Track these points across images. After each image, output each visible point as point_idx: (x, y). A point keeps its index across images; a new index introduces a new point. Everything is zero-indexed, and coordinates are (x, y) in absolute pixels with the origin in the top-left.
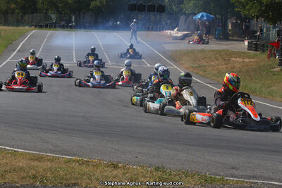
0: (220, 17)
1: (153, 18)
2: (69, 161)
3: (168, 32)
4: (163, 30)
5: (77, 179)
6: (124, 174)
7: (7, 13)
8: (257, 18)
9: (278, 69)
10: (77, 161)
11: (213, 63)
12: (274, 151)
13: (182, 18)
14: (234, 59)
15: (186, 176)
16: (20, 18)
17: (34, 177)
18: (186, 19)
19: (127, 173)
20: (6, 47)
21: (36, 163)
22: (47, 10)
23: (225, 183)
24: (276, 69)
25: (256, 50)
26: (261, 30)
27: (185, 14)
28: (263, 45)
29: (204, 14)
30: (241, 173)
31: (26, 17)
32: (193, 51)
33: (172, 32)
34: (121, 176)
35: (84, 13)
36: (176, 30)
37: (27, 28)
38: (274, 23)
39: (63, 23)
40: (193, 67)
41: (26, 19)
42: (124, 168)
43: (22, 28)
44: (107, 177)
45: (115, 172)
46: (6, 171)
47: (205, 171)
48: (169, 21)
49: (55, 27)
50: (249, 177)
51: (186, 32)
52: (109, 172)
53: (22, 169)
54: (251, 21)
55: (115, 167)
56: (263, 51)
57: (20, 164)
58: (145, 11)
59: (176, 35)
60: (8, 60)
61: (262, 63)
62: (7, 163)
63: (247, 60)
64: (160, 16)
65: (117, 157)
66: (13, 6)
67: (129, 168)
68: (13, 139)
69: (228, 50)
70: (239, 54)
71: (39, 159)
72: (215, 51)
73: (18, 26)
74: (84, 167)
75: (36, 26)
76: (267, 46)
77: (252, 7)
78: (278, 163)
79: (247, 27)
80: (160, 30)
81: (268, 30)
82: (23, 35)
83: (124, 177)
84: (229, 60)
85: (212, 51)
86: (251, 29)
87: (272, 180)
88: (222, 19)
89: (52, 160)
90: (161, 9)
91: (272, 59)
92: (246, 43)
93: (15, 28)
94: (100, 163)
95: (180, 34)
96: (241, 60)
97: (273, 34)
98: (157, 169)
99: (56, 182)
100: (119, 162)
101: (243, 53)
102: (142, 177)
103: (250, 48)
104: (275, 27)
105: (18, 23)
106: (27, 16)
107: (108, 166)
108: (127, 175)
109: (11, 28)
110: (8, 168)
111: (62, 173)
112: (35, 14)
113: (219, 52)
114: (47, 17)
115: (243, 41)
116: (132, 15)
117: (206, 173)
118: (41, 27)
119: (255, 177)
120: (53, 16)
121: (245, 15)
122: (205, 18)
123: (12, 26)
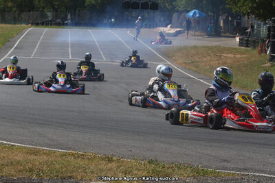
0: (212, 14)
1: (146, 15)
2: (65, 155)
3: (162, 29)
4: (156, 27)
5: (72, 172)
6: (118, 167)
7: (5, 11)
8: (248, 15)
9: (269, 64)
10: (73, 155)
11: (205, 59)
12: (265, 144)
13: (175, 16)
14: (225, 55)
15: (179, 168)
16: (17, 16)
17: (31, 170)
18: (179, 17)
19: (121, 166)
20: (4, 44)
21: (32, 157)
22: (43, 8)
23: (217, 175)
24: (267, 65)
25: (247, 46)
26: (252, 27)
27: (177, 11)
28: (254, 42)
29: (197, 11)
30: (233, 166)
31: (23, 15)
32: (186, 48)
33: (165, 29)
34: (115, 169)
35: (79, 11)
36: (169, 26)
37: (23, 25)
38: (265, 20)
39: (58, 21)
40: (185, 63)
41: (24, 17)
42: (118, 161)
43: (19, 25)
44: (101, 170)
45: (110, 165)
46: (3, 165)
47: (197, 164)
48: (162, 19)
49: (51, 25)
50: (240, 170)
51: (179, 29)
52: (103, 165)
53: (18, 162)
54: (242, 18)
55: (110, 160)
56: (254, 47)
57: (17, 158)
58: (138, 8)
59: (170, 32)
60: (6, 57)
61: (253, 59)
62: (4, 157)
63: (238, 56)
64: (154, 13)
65: (112, 150)
66: (10, 4)
67: (123, 162)
68: (11, 134)
69: (220, 46)
70: (231, 50)
71: (36, 153)
72: (207, 47)
73: (15, 24)
74: (79, 161)
75: (32, 24)
76: (258, 43)
77: (244, 4)
78: (268, 156)
79: (239, 24)
80: (153, 27)
81: (259, 26)
82: (20, 32)
83: (119, 170)
84: (220, 56)
85: (204, 47)
86: (242, 26)
87: (262, 172)
88: (214, 17)
89: (48, 154)
90: (155, 7)
91: (263, 54)
92: (238, 39)
93: (12, 26)
94: (95, 157)
95: (173, 31)
96: (233, 56)
97: (264, 30)
98: (150, 162)
99: (52, 175)
100: (113, 156)
101: (235, 49)
102: (136, 169)
103: (241, 44)
104: (265, 24)
105: (15, 21)
106: (24, 13)
107: (103, 159)
108: (121, 168)
109: (8, 25)
110: (5, 162)
111: (57, 166)
112: (31, 13)
113: (211, 48)
114: (43, 15)
115: (235, 37)
116: (127, 13)
117: (198, 166)
118: (37, 24)
119: (245, 170)
120: (49, 14)
121: (236, 12)
122: (197, 15)
123: (9, 24)
